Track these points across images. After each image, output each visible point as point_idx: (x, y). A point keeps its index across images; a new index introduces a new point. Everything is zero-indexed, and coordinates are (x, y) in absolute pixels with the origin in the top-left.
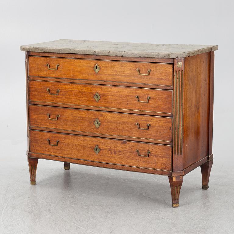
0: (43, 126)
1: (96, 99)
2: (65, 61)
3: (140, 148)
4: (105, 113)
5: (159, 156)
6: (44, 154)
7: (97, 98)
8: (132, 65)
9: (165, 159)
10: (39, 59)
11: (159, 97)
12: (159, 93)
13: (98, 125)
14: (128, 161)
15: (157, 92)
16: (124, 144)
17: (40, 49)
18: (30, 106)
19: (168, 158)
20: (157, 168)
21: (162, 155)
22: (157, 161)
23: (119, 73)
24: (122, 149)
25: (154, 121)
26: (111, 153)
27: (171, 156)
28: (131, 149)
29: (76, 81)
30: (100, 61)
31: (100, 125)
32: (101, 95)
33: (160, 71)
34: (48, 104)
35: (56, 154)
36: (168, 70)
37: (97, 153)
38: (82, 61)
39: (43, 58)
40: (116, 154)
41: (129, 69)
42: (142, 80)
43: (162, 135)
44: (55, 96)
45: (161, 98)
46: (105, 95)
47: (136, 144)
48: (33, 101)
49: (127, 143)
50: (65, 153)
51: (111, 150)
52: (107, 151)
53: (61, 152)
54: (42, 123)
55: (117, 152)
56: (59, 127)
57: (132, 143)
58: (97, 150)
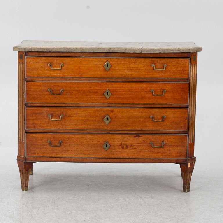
0: (43, 128)
1: (107, 96)
2: (70, 60)
3: (154, 140)
4: (116, 109)
5: (174, 145)
6: (43, 157)
7: (108, 94)
8: (146, 61)
9: (180, 148)
10: (40, 60)
11: (175, 89)
12: (176, 86)
13: (108, 121)
14: (141, 154)
15: (173, 85)
16: (137, 138)
17: (45, 49)
18: (27, 108)
19: (183, 146)
20: (172, 157)
21: (177, 144)
22: (172, 150)
23: (133, 69)
24: (135, 143)
25: (169, 113)
26: (123, 148)
27: (186, 145)
28: (145, 141)
29: (82, 79)
30: (111, 59)
31: (110, 122)
32: (112, 91)
33: (176, 65)
34: (49, 104)
35: (58, 156)
36: (184, 64)
37: (107, 149)
38: (91, 59)
39: (44, 58)
40: (128, 149)
41: (143, 65)
42: (158, 74)
43: (177, 125)
44: (58, 96)
45: (177, 90)
46: (116, 91)
47: (150, 137)
48: (30, 103)
49: (140, 136)
50: (69, 153)
51: (122, 145)
52: (118, 146)
53: (64, 153)
54: (42, 125)
55: (129, 147)
56: (62, 127)
57: (146, 136)
58: (106, 146)
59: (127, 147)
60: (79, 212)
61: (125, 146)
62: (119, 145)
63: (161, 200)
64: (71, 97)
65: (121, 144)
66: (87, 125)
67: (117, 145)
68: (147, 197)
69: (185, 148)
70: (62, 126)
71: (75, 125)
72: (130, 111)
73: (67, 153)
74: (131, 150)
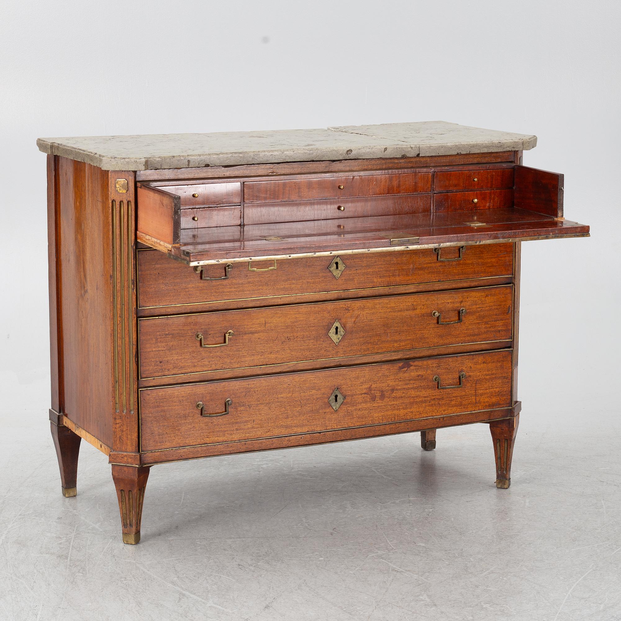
1: (335, 272)
4: (356, 302)
5: (485, 378)
7: (337, 268)
9: (498, 383)
13: (339, 336)
14: (415, 408)
16: (405, 369)
18: (142, 323)
21: (492, 374)
22: (479, 392)
24: (399, 383)
26: (373, 398)
31: (344, 337)
35: (221, 439)
37: (338, 406)
40: (385, 400)
47: (432, 364)
48: (149, 307)
49: (412, 366)
50: (248, 429)
51: (373, 392)
52: (363, 395)
53: (237, 429)
54: (180, 363)
55: (387, 394)
56: (231, 363)
57: (425, 363)
58: (336, 400)
59: (382, 397)
60: (229, 541)
61: (378, 394)
62: (365, 393)
63: (431, 510)
64: (249, 282)
65: (370, 389)
66: (289, 351)
67: (361, 394)
68: (397, 501)
69: (508, 382)
70: (228, 361)
71: (262, 353)
72: (387, 303)
73: (244, 429)
74: (393, 403)
